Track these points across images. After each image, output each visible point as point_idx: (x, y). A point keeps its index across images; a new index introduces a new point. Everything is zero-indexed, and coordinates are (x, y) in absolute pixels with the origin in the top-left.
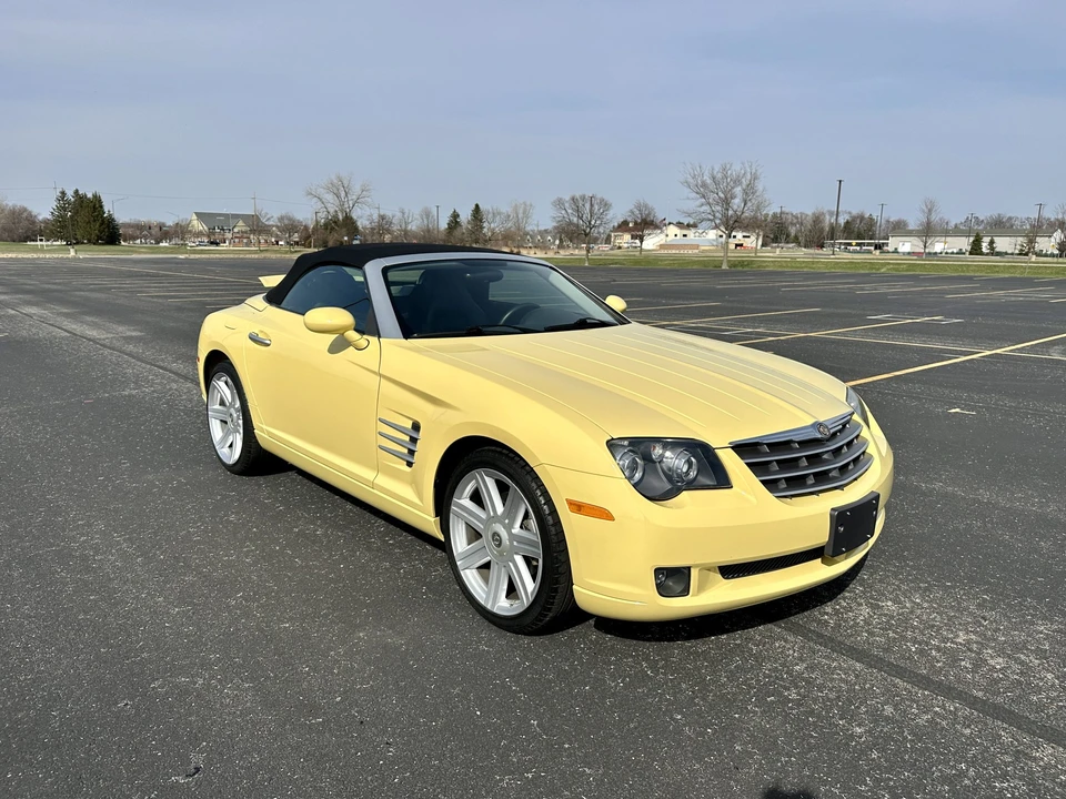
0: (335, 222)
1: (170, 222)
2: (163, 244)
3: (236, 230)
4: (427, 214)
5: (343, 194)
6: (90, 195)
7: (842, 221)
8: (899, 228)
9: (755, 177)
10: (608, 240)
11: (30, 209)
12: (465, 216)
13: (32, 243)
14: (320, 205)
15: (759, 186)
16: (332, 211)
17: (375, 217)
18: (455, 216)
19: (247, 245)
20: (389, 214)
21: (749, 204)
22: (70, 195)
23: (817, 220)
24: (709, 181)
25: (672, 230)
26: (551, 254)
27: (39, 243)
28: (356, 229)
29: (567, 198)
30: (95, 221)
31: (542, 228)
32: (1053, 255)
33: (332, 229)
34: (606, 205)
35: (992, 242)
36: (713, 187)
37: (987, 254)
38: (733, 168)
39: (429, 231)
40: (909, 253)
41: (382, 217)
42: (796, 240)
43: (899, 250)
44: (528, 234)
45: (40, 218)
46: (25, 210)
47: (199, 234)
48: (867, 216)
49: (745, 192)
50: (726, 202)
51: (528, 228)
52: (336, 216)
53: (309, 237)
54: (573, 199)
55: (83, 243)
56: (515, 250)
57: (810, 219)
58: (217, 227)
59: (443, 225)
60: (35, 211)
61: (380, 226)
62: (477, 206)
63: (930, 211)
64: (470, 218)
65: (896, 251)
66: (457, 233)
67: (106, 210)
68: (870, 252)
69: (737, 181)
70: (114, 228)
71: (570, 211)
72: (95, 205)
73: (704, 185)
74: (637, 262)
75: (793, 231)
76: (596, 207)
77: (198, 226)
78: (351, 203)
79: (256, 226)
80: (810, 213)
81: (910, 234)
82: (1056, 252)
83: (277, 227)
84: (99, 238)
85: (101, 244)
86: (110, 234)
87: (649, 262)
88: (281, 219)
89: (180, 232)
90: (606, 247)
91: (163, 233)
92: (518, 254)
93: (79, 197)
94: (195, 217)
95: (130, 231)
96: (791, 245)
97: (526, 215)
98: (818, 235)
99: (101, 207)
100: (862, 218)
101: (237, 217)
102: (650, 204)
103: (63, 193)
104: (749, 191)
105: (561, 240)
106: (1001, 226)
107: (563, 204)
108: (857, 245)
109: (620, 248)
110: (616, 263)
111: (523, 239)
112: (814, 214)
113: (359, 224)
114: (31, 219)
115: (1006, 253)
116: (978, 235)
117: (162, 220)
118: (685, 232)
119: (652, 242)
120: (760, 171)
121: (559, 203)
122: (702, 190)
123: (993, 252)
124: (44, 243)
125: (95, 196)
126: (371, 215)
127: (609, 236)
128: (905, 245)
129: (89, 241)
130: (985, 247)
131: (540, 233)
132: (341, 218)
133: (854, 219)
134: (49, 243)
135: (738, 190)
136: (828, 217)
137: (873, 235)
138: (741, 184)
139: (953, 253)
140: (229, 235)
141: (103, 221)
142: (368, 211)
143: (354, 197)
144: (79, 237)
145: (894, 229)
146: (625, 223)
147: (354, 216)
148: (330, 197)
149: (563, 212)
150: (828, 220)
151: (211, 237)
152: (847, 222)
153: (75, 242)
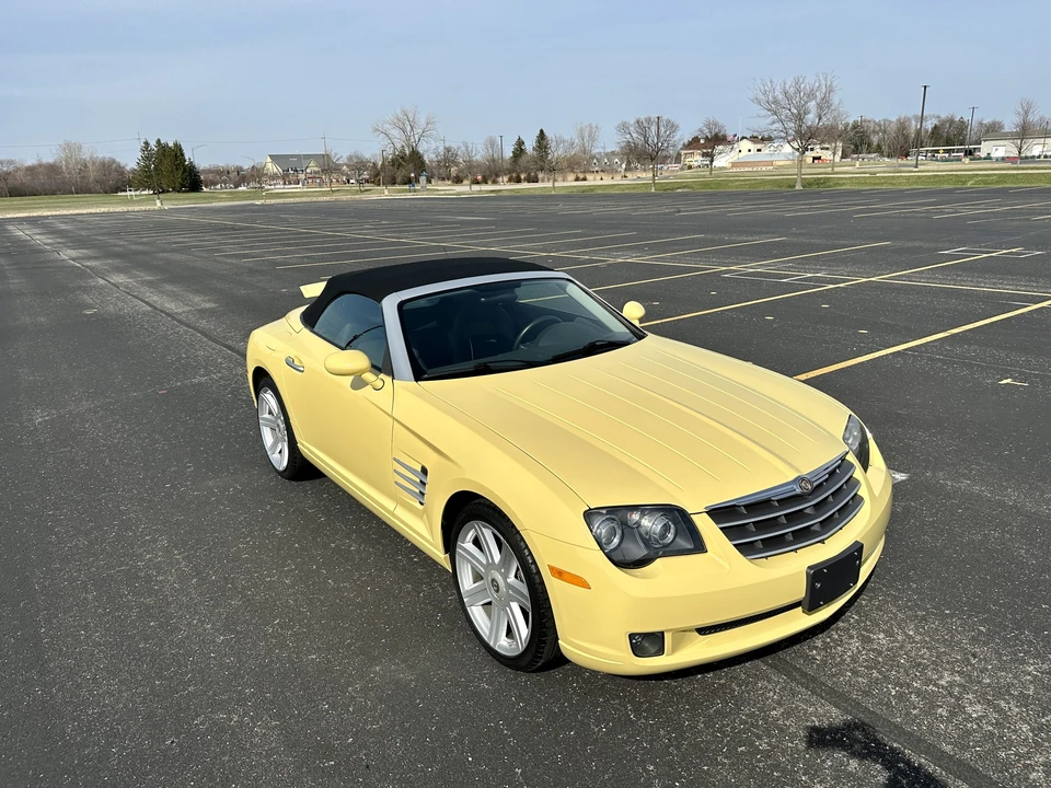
0: (402, 158)
1: (247, 166)
2: (242, 188)
3: (308, 171)
4: (492, 143)
5: (409, 128)
6: (171, 144)
7: (929, 125)
8: (993, 131)
9: (830, 90)
10: (678, 159)
11: (118, 160)
12: (530, 145)
13: (123, 194)
14: (387, 141)
15: (835, 99)
16: (398, 146)
17: (441, 150)
18: (520, 143)
19: (320, 185)
20: (454, 146)
21: (824, 119)
22: (153, 144)
23: (902, 126)
24: (780, 97)
25: (746, 145)
26: (618, 180)
27: (128, 193)
28: (423, 163)
29: (632, 122)
30: (177, 169)
31: (609, 150)
33: (400, 165)
34: (673, 127)
36: (784, 102)
38: (806, 81)
39: (494, 161)
40: (1003, 159)
41: (448, 150)
42: (879, 150)
43: (992, 155)
44: (593, 157)
45: (128, 168)
46: (114, 161)
47: (274, 177)
48: (957, 119)
49: (820, 107)
50: (799, 118)
51: (594, 151)
52: (403, 151)
53: (378, 175)
54: (638, 122)
55: (168, 191)
56: (581, 176)
57: (894, 127)
58: (291, 168)
59: (508, 153)
60: (122, 163)
61: (446, 159)
62: (542, 131)
63: (1026, 113)
64: (534, 145)
65: (988, 158)
66: (523, 160)
67: (187, 158)
68: (959, 159)
69: (811, 95)
70: (195, 175)
71: (635, 135)
72: (177, 153)
73: (776, 101)
74: (706, 184)
75: (875, 140)
76: (662, 129)
77: (272, 168)
78: (417, 136)
79: (328, 167)
80: (894, 119)
81: (1005, 137)
83: (348, 166)
84: (183, 186)
85: (185, 192)
86: (191, 181)
87: (719, 184)
88: (350, 158)
89: (256, 175)
90: (675, 167)
91: (241, 177)
92: (585, 179)
93: (161, 146)
94: (269, 159)
95: (211, 176)
96: (873, 155)
97: (592, 137)
98: (902, 144)
99: (182, 155)
100: (952, 122)
101: (308, 157)
102: (721, 122)
103: (147, 143)
104: (825, 104)
105: (629, 163)
107: (628, 128)
108: (946, 151)
109: (690, 167)
110: (684, 187)
111: (589, 163)
112: (898, 120)
113: (426, 158)
114: (120, 170)
117: (238, 164)
118: (759, 146)
119: (723, 160)
120: (835, 84)
121: (624, 127)
122: (774, 107)
124: (133, 193)
125: (176, 145)
126: (437, 148)
127: (679, 155)
128: (999, 149)
129: (174, 190)
131: (607, 154)
132: (407, 152)
133: (943, 123)
134: (138, 193)
135: (812, 105)
136: (914, 123)
137: (964, 139)
138: (815, 97)
140: (302, 176)
141: (185, 171)
142: (434, 145)
143: (420, 131)
144: (164, 186)
145: (987, 131)
146: (696, 140)
147: (421, 150)
148: (396, 133)
149: (628, 136)
150: (914, 126)
151: (285, 178)
152: (936, 127)
153: (160, 190)
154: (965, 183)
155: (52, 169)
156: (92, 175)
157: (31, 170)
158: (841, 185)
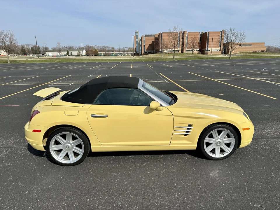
7: (30, 47)
23: (23, 47)
32: (84, 56)
35: (71, 53)
37: (71, 56)
40: (52, 56)
57: (20, 47)
63: (59, 45)
65: (48, 56)
68: (42, 56)
81: (51, 51)
82: (85, 55)
96: (17, 54)
98: (24, 52)
106: (71, 49)
112: (21, 45)
115: (75, 56)
116: (68, 51)
123: (72, 55)
128: (51, 54)
130: (70, 54)
133: (34, 46)
136: (26, 46)
137: (40, 51)
139: (63, 56)
145: (45, 49)
150: (26, 47)
152: (32, 48)
154: (54, 62)
158: (21, 62)
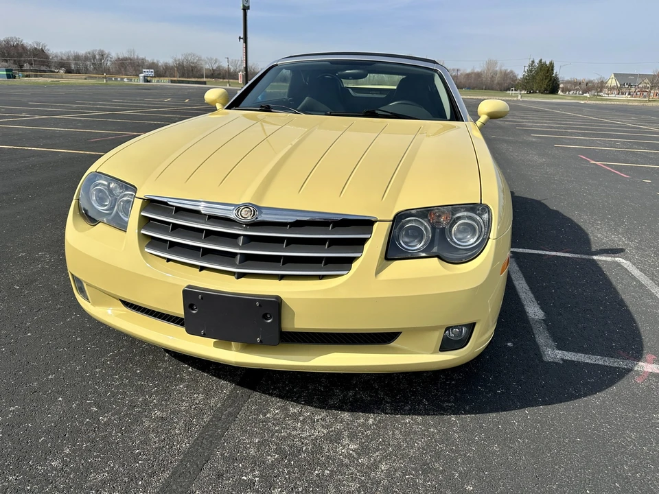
2: (587, 95)
3: (640, 86)
6: (548, 63)
13: (507, 92)
22: (537, 61)
27: (511, 92)
30: (546, 79)
47: (612, 89)
55: (536, 93)
58: (626, 82)
67: (555, 72)
70: (556, 83)
72: (550, 68)
77: (613, 82)
84: (546, 90)
85: (546, 93)
86: (552, 87)
89: (599, 87)
91: (588, 87)
93: (541, 64)
94: (613, 76)
95: (568, 85)
99: (553, 70)
103: (533, 62)
114: (514, 78)
124: (513, 92)
125: (551, 63)
129: (540, 92)
134: (518, 92)
141: (551, 79)
144: (534, 89)
151: (620, 90)
153: (531, 92)
155: (479, 75)
156: (497, 79)
157: (468, 75)
